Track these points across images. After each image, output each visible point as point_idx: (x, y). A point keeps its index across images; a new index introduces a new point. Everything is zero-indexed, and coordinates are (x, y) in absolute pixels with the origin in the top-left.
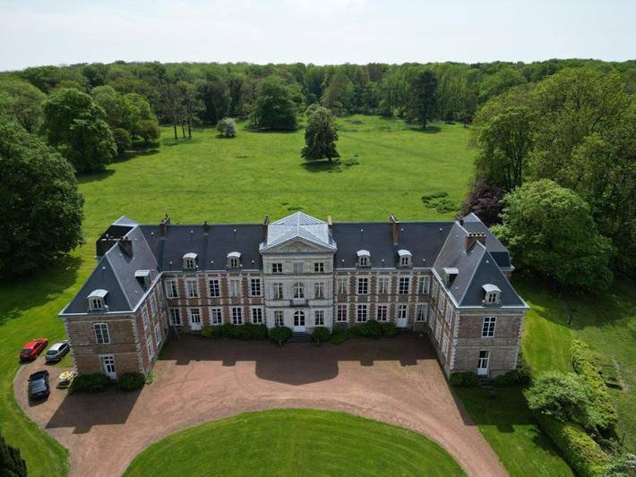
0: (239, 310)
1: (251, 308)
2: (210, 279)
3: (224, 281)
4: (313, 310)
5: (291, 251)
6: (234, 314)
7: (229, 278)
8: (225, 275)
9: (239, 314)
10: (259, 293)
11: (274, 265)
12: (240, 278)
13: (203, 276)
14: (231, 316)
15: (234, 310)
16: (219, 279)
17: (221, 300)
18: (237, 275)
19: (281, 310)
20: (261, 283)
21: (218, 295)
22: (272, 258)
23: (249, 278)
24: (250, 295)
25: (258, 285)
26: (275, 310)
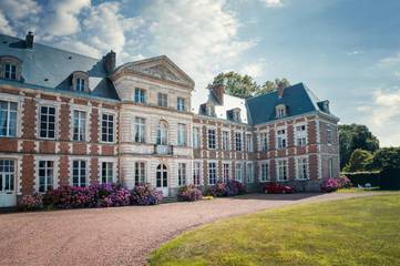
0: (83, 164)
1: (101, 160)
2: (44, 102)
3: (65, 110)
4: (177, 161)
5: (156, 75)
6: (75, 172)
7: (73, 107)
8: (67, 100)
9: (83, 172)
10: (111, 139)
11: (137, 90)
12: (89, 109)
13: (33, 95)
14: (71, 175)
15: (76, 164)
16: (58, 105)
17: (58, 144)
18: (85, 103)
19: (142, 159)
20: (115, 121)
21: (52, 135)
22: (135, 79)
23: (101, 111)
24: (100, 139)
25: (111, 125)
26: (137, 159)
